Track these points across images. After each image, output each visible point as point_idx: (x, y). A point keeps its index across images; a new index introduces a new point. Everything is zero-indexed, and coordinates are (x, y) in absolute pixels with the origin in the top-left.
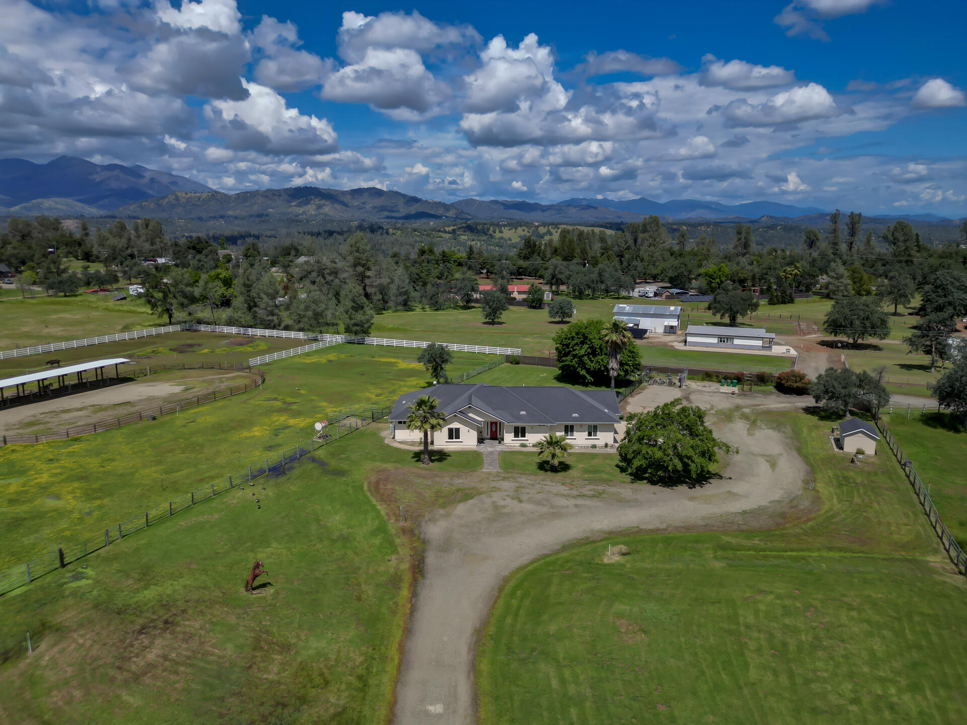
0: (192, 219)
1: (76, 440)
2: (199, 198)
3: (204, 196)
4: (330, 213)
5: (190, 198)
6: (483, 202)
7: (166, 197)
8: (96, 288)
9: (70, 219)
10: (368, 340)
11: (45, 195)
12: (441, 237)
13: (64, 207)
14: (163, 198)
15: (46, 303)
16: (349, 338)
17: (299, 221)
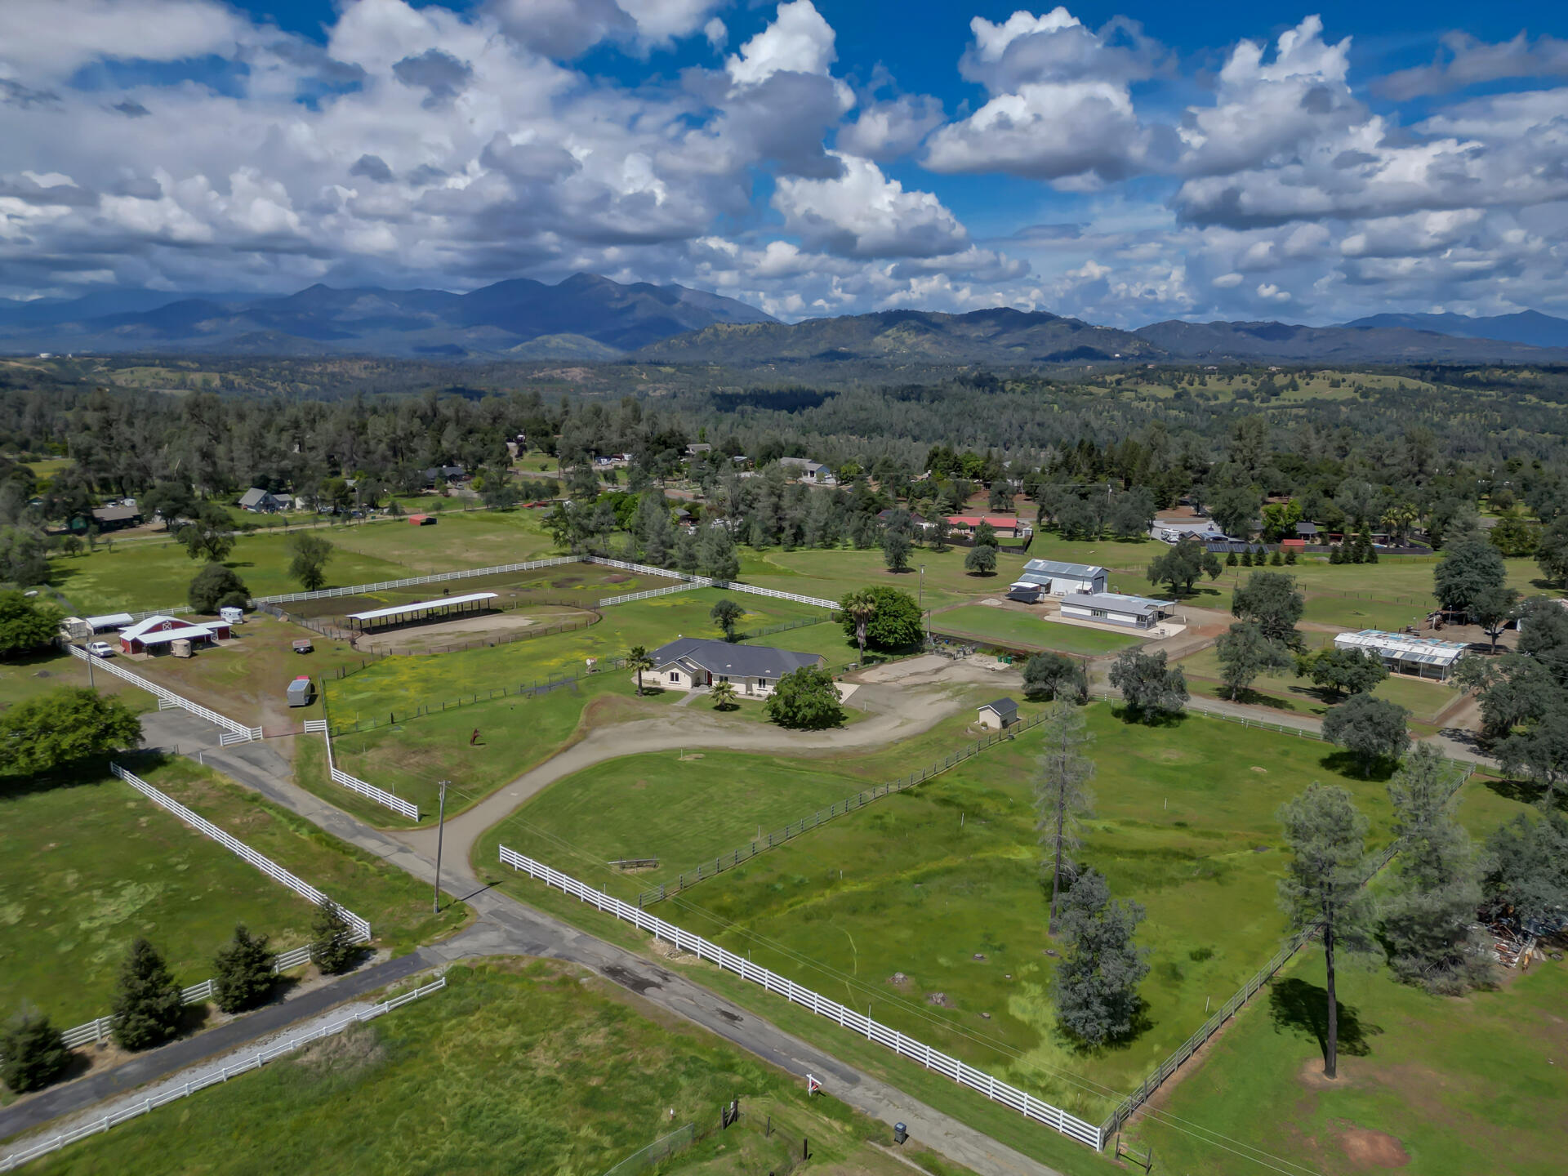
0: (733, 364)
1: (435, 656)
2: (746, 331)
3: (753, 328)
4: (931, 352)
5: (734, 331)
6: (1197, 326)
7: (702, 331)
9: (576, 366)
11: (555, 330)
12: (1091, 394)
13: (574, 347)
14: (697, 333)
15: (483, 520)
17: (880, 366)
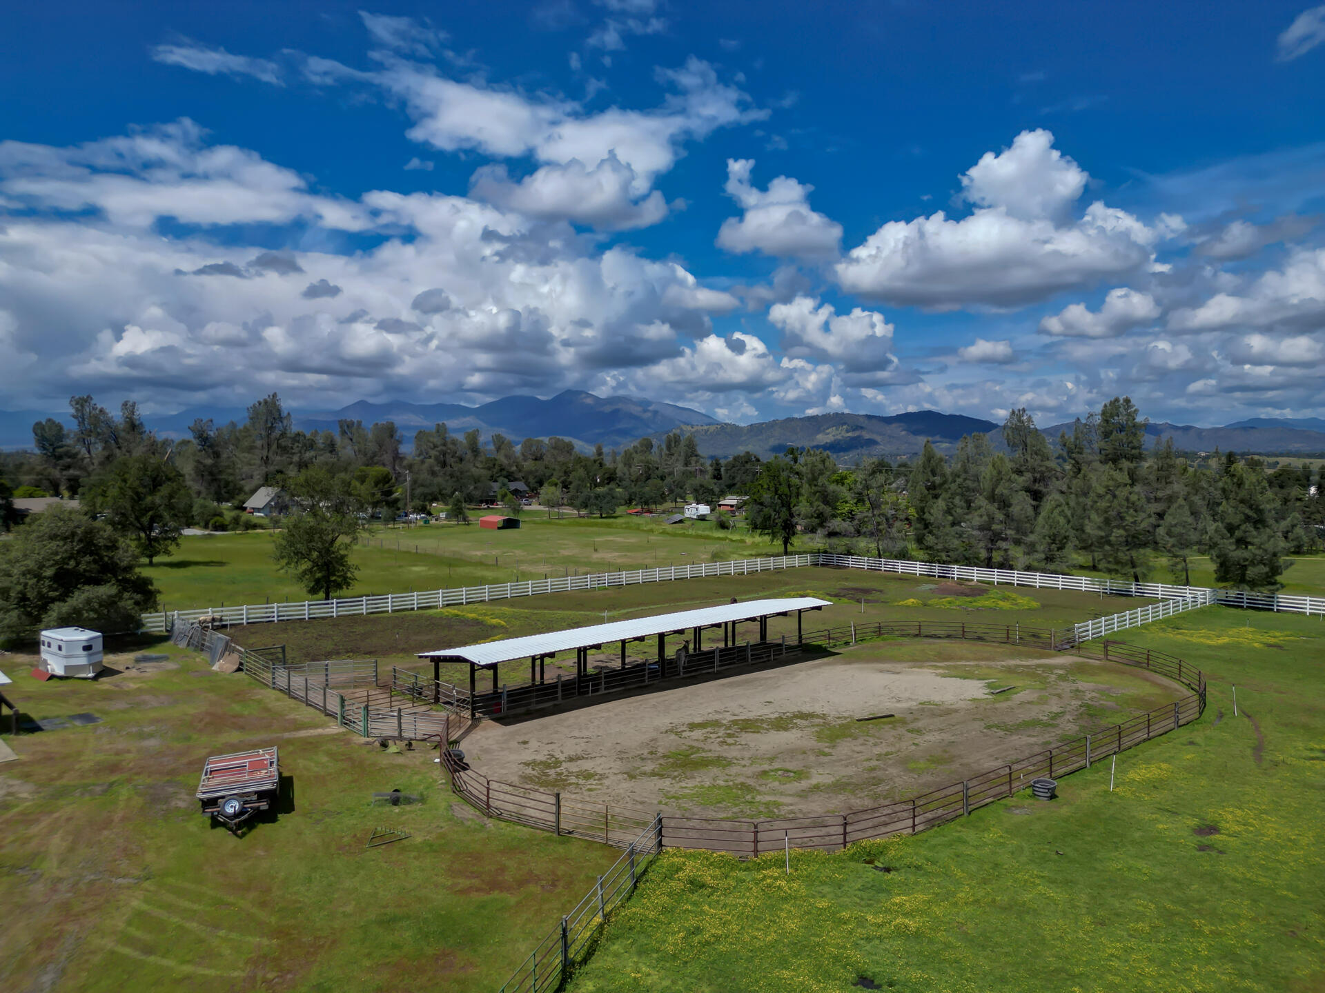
2: (707, 431)
3: (712, 428)
8: (639, 508)
10: (1285, 599)
15: (582, 525)
16: (1222, 594)
